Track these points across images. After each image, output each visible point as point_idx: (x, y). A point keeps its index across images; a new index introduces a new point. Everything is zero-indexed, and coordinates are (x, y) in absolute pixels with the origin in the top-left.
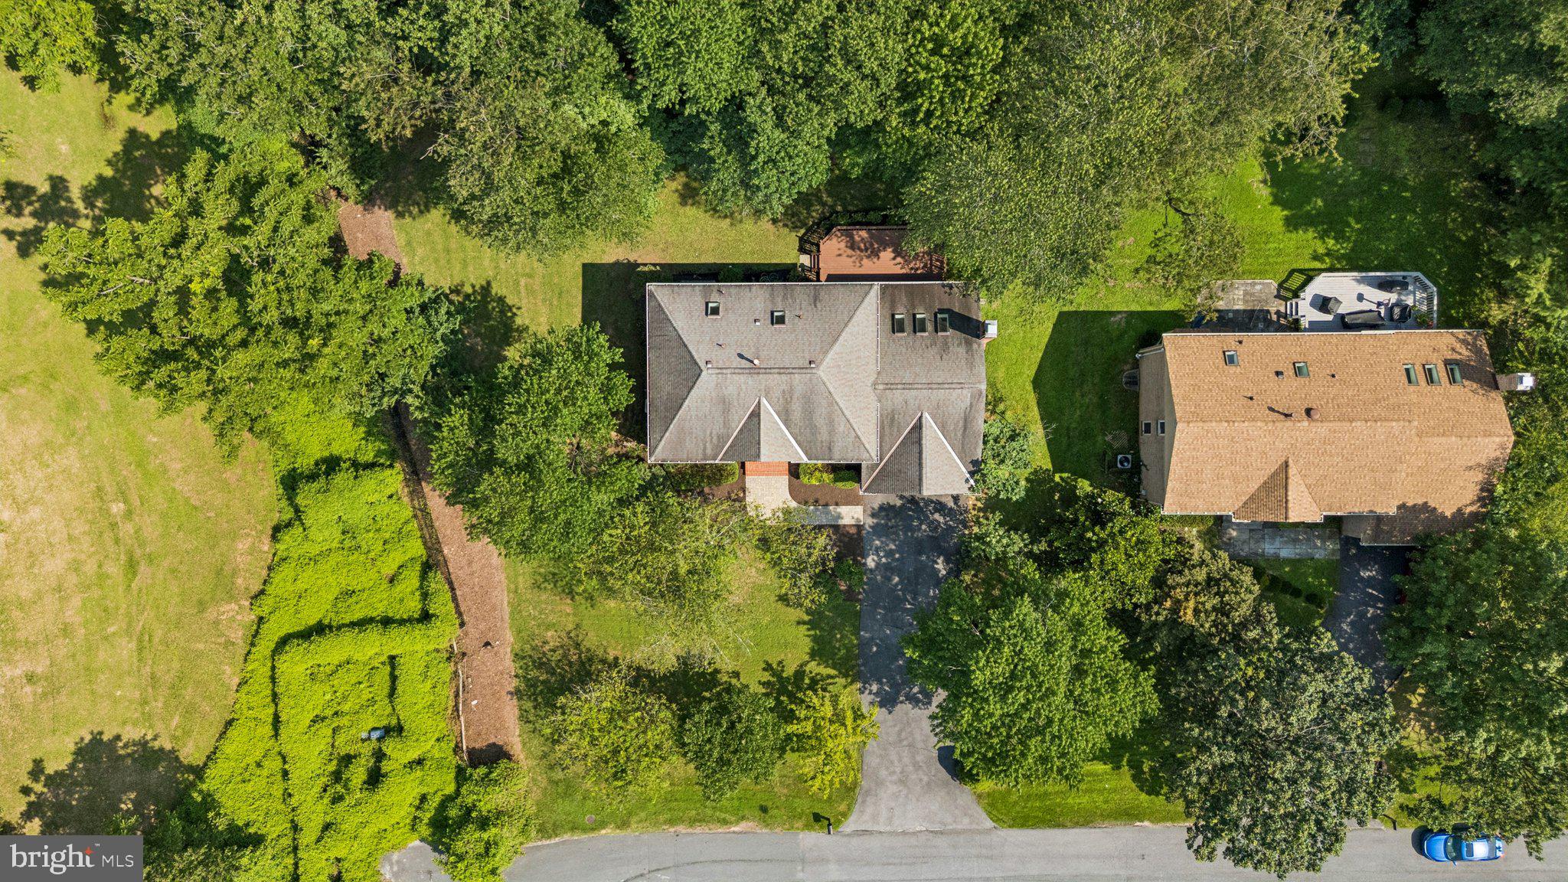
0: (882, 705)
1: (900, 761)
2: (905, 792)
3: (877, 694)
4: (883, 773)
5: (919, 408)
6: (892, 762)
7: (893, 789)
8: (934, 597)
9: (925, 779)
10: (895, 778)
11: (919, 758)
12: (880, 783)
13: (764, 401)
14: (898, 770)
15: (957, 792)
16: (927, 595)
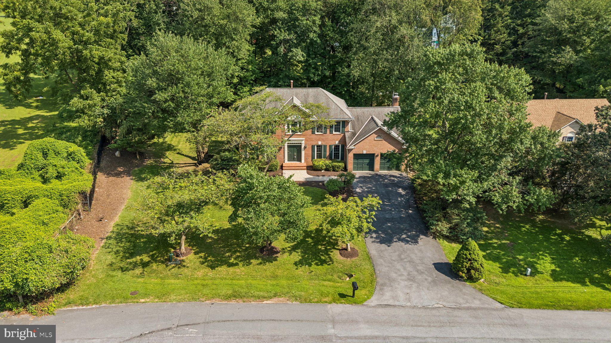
0: (381, 242)
1: (405, 269)
2: (414, 285)
3: (376, 238)
4: (394, 275)
5: (370, 115)
6: (399, 270)
7: (403, 283)
8: (402, 201)
9: (430, 279)
10: (404, 278)
11: (420, 268)
12: (392, 280)
13: (294, 97)
14: (405, 273)
15: (461, 286)
16: (397, 200)
